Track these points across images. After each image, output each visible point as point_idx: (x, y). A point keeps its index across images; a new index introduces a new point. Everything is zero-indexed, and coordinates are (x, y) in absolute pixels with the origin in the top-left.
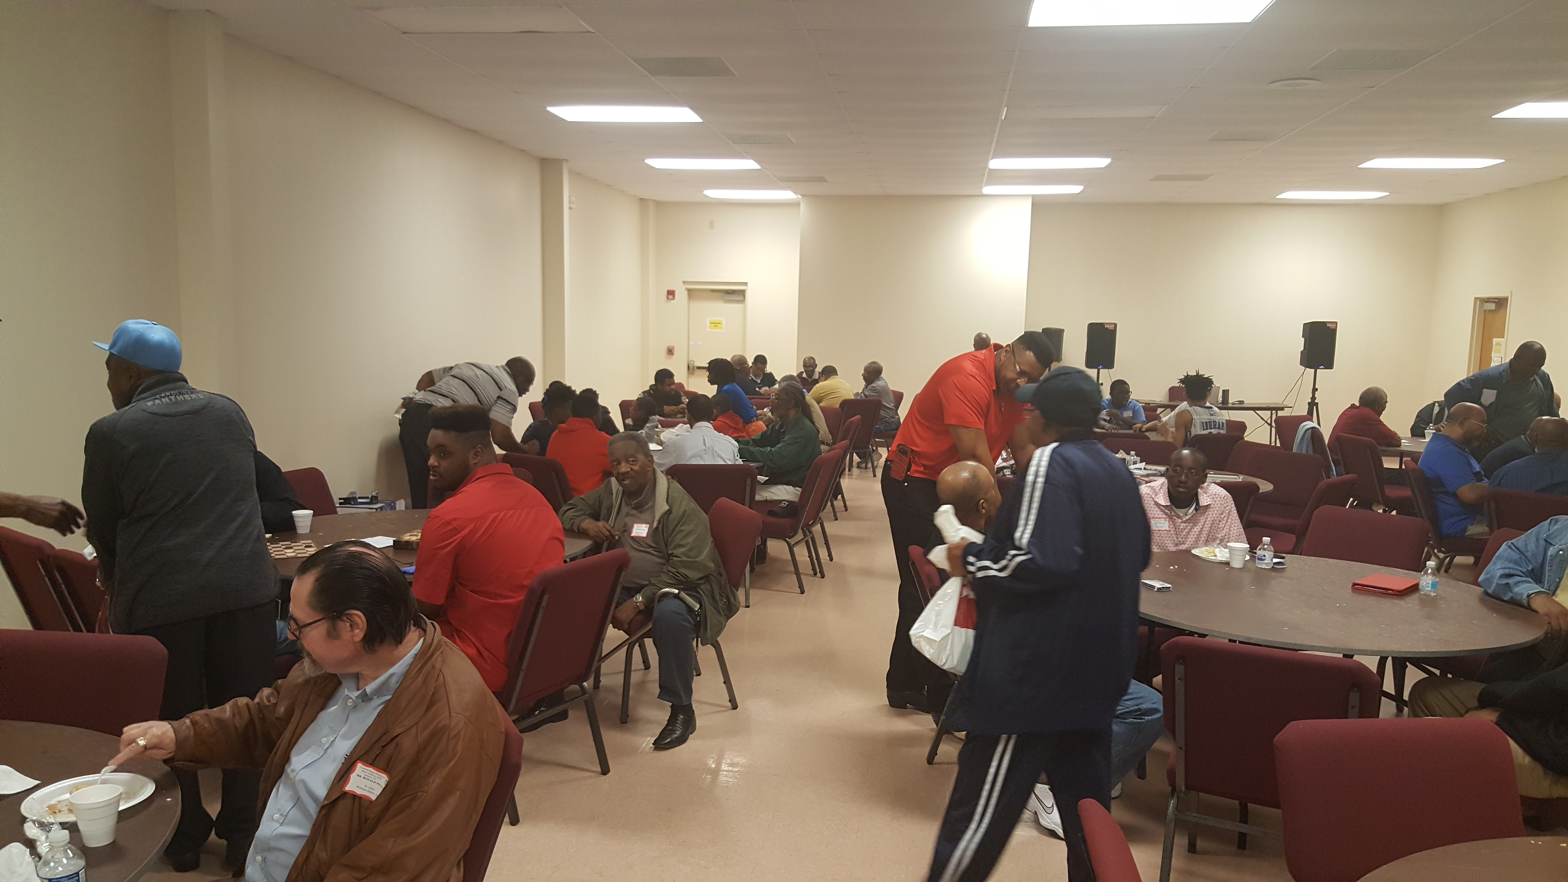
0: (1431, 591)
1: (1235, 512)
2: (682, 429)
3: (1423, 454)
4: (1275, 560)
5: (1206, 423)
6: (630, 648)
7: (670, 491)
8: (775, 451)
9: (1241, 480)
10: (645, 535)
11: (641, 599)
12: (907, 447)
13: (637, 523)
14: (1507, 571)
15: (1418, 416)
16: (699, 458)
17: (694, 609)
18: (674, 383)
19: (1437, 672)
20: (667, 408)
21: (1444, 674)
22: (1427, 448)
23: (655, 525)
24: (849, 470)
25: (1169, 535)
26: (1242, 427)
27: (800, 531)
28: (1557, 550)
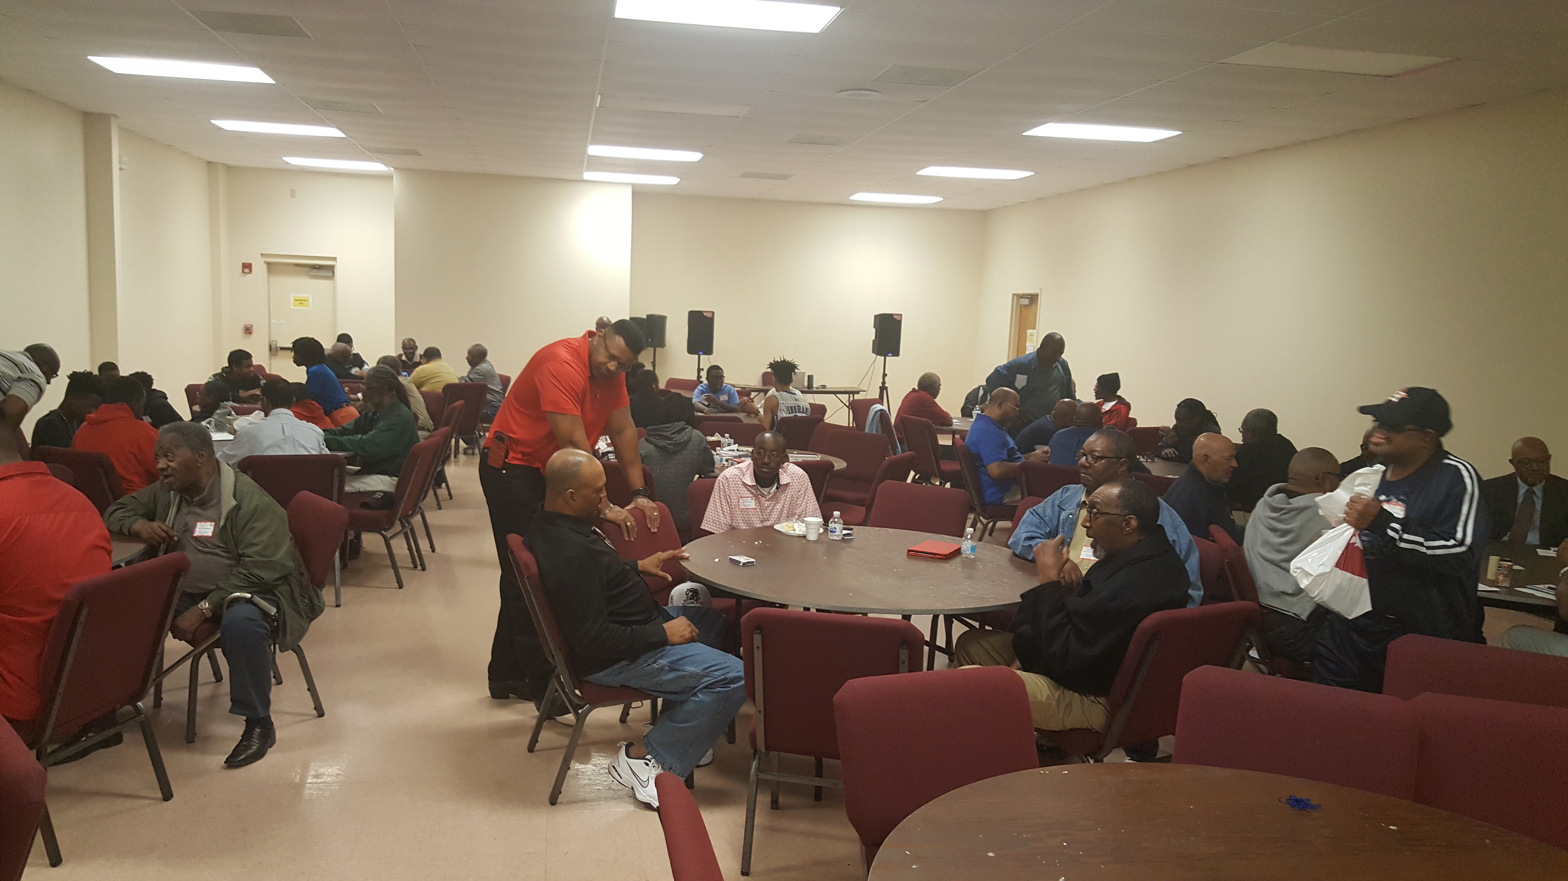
0: (970, 554)
1: (811, 489)
2: (257, 416)
3: (968, 433)
4: (845, 532)
5: (791, 407)
6: (195, 660)
7: (238, 485)
8: (367, 439)
9: (819, 459)
10: (210, 534)
11: (207, 605)
12: (503, 434)
13: (200, 522)
14: (1029, 534)
15: (966, 399)
16: (277, 449)
17: (270, 614)
18: (251, 365)
19: (976, 624)
20: (243, 394)
21: (982, 626)
22: (972, 426)
23: (222, 523)
24: (455, 457)
25: (756, 513)
26: (822, 410)
27: (398, 523)
28: (1067, 514)
